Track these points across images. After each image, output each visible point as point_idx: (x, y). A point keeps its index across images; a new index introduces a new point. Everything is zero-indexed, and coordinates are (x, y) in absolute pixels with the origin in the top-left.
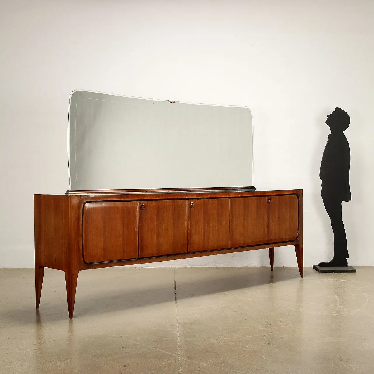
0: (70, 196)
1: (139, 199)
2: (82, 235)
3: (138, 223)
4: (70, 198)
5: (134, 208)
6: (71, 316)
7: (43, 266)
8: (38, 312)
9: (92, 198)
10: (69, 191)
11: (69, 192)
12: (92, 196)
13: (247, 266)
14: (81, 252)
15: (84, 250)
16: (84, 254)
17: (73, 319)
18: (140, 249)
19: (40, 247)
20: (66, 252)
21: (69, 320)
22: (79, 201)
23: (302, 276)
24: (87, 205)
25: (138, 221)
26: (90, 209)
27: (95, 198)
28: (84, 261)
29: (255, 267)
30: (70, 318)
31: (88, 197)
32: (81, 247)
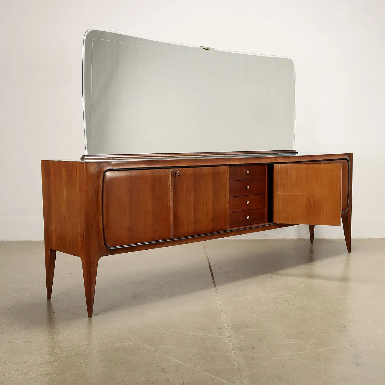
0: (87, 163)
1: (173, 166)
2: (102, 213)
3: (171, 196)
4: (86, 166)
5: (167, 177)
6: (90, 313)
7: (55, 250)
8: (49, 305)
9: (114, 165)
10: (85, 156)
11: (85, 158)
12: (114, 162)
13: (282, 238)
14: (102, 233)
15: (106, 231)
16: (106, 236)
17: (92, 317)
18: (174, 227)
19: (50, 226)
20: (83, 234)
21: (87, 319)
22: (98, 169)
23: (349, 251)
24: (108, 174)
25: (171, 193)
26: (112, 179)
27: (118, 164)
28: (105, 245)
29: (291, 239)
30: (89, 316)
31: (109, 164)
32: (101, 228)
